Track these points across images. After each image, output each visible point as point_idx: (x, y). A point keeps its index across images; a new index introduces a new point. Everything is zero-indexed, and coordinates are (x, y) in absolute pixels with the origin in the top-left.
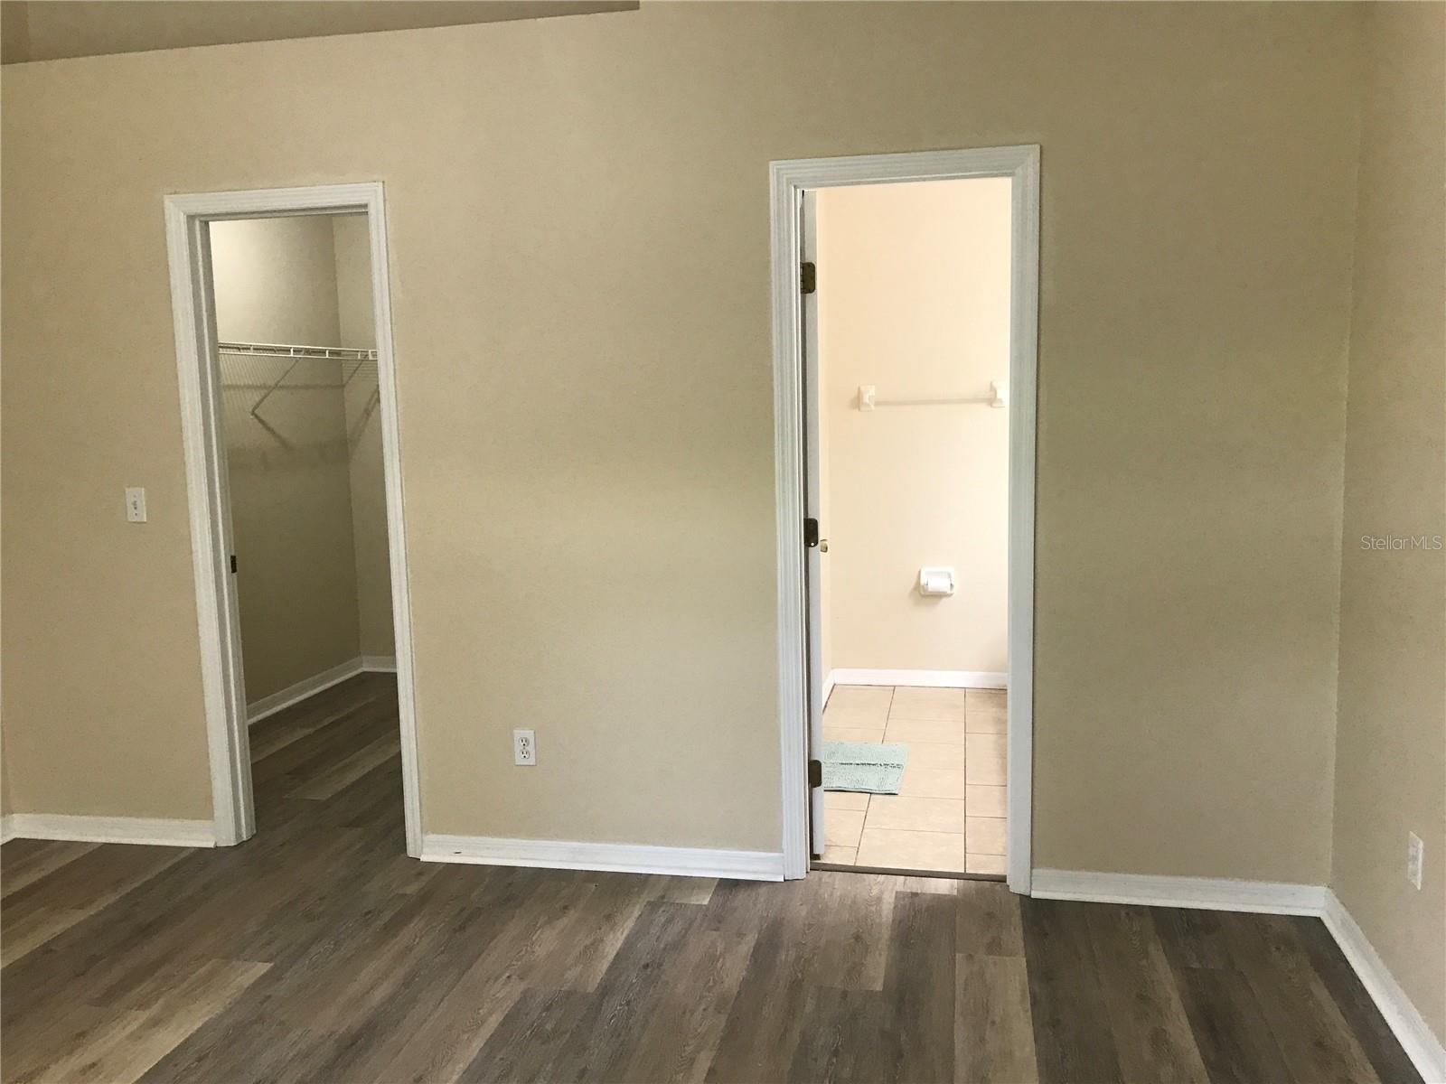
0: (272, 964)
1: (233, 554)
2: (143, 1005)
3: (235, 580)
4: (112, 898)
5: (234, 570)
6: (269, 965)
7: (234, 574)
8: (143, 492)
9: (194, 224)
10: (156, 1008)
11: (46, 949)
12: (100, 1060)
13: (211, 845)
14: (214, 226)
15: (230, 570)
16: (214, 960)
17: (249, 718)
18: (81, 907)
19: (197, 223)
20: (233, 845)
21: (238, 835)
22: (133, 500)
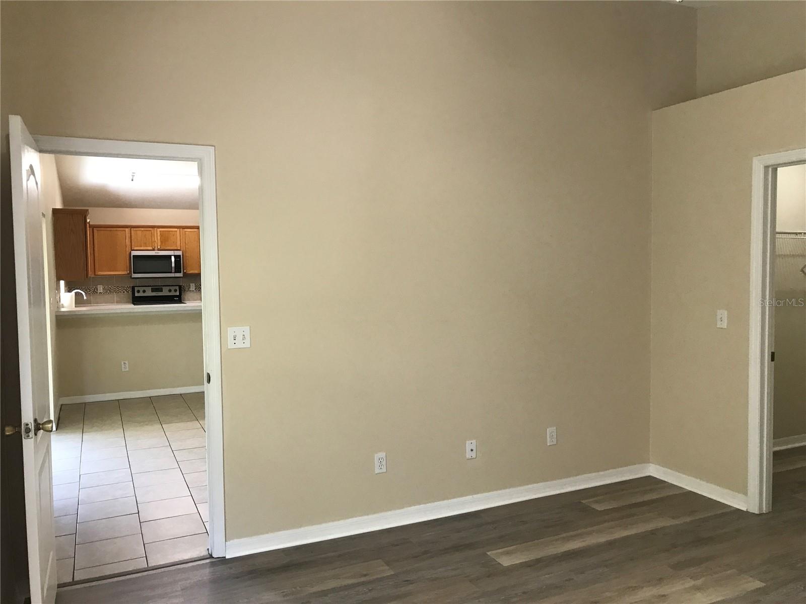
0: (765, 584)
1: (773, 351)
2: (693, 577)
3: (773, 365)
4: (688, 519)
5: (773, 359)
6: (763, 585)
7: (773, 362)
8: (726, 313)
9: (768, 171)
10: (699, 582)
11: (653, 532)
12: (667, 595)
13: (744, 509)
14: (780, 170)
15: (770, 360)
16: (734, 570)
17: (774, 447)
18: (673, 518)
19: (770, 169)
20: (756, 513)
21: (760, 507)
22: (721, 316)
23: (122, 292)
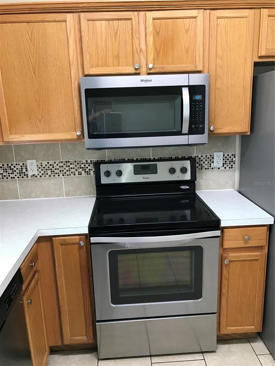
23: (77, 173)
